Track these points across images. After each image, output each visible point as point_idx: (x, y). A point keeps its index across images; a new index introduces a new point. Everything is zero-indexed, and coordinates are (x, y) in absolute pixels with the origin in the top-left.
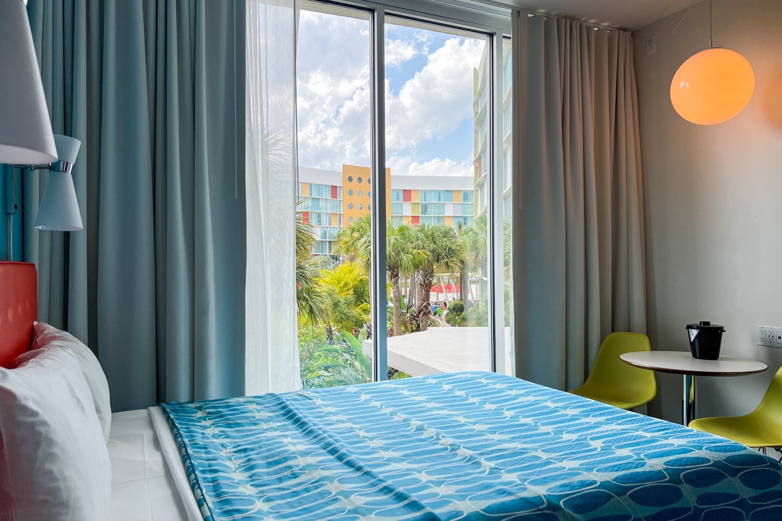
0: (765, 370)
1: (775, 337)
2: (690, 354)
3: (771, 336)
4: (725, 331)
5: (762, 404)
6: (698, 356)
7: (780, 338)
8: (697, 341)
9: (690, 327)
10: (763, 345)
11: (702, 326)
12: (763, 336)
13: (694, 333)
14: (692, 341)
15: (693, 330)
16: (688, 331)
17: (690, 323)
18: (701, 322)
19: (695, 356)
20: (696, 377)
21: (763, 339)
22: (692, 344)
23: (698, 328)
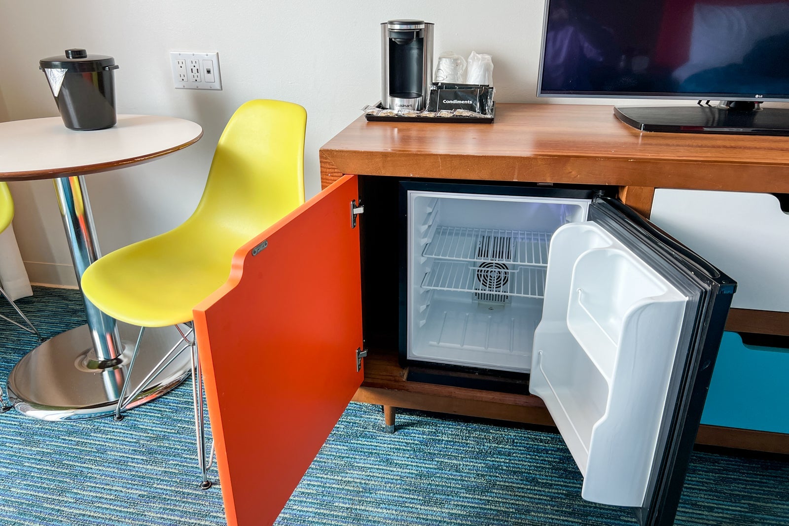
0: (200, 137)
1: (201, 71)
2: (59, 121)
3: (195, 70)
4: (117, 67)
5: (205, 199)
6: (76, 125)
7: (209, 72)
8: (66, 93)
9: (46, 65)
10: (184, 88)
11: (71, 59)
12: (183, 71)
13: (57, 76)
14: (56, 95)
15: (54, 70)
16: (44, 71)
17: (46, 57)
18: (67, 52)
19: (70, 125)
20: (82, 177)
21: (182, 77)
22: (60, 99)
23: (64, 65)
